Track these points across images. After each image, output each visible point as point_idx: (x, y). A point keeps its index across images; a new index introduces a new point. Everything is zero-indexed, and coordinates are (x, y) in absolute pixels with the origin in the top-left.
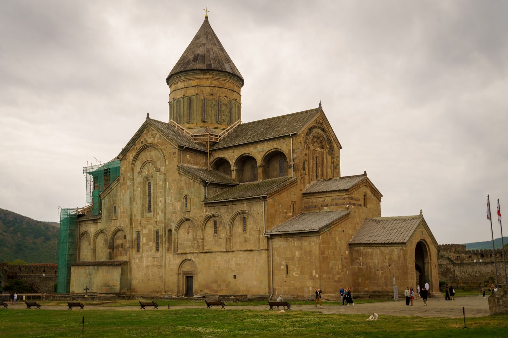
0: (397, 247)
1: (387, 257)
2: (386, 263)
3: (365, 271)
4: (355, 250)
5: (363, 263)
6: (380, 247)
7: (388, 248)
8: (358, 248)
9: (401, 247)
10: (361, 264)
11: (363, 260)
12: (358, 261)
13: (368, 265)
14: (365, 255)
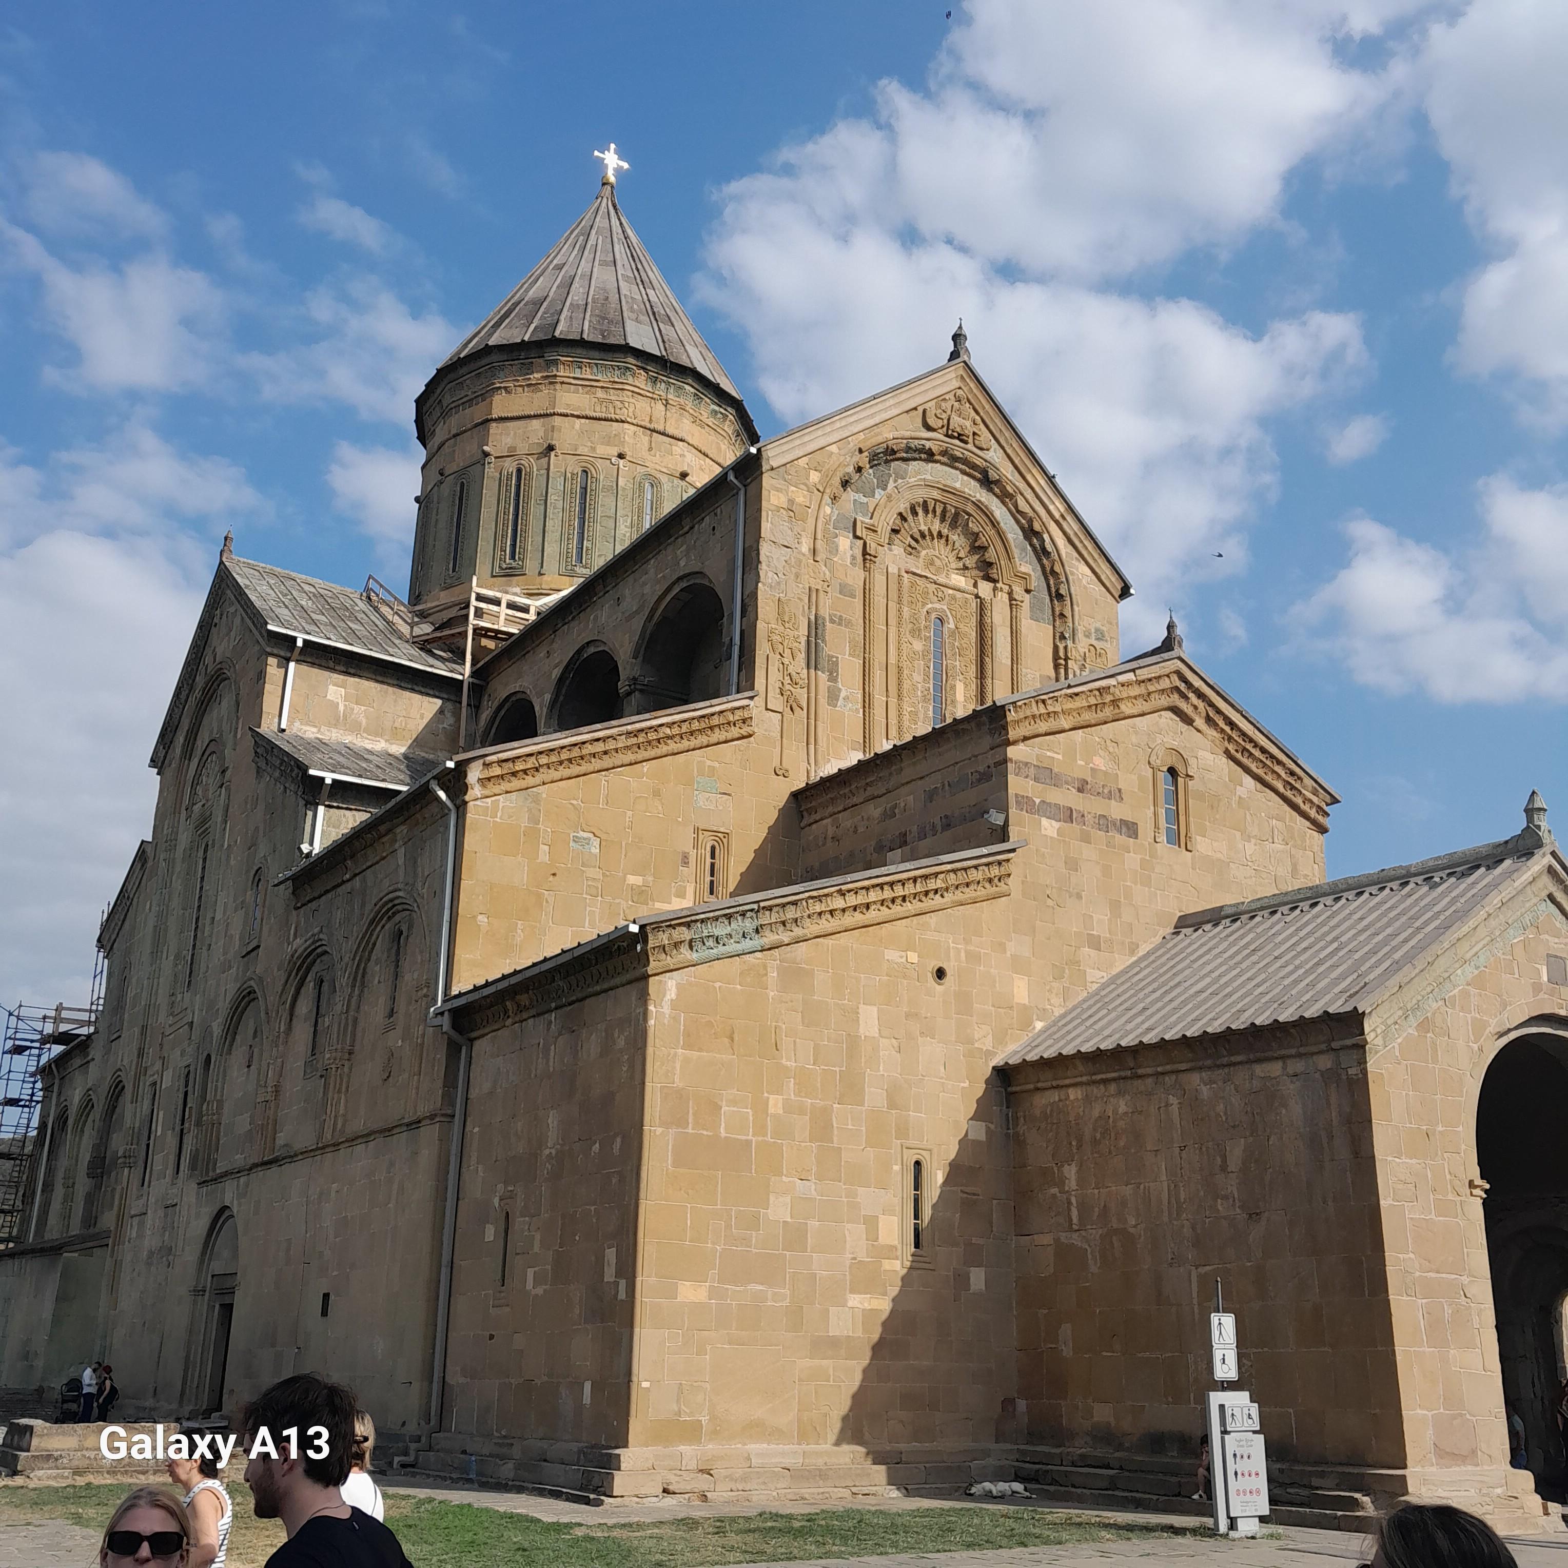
0: (1298, 1066)
1: (1236, 1153)
2: (1225, 1198)
3: (1094, 1268)
4: (1037, 1112)
5: (1084, 1208)
6: (1183, 1077)
7: (1241, 1076)
8: (1055, 1096)
9: (1325, 1062)
10: (1075, 1213)
11: (1081, 1182)
12: (1054, 1196)
13: (1115, 1224)
14: (1095, 1142)
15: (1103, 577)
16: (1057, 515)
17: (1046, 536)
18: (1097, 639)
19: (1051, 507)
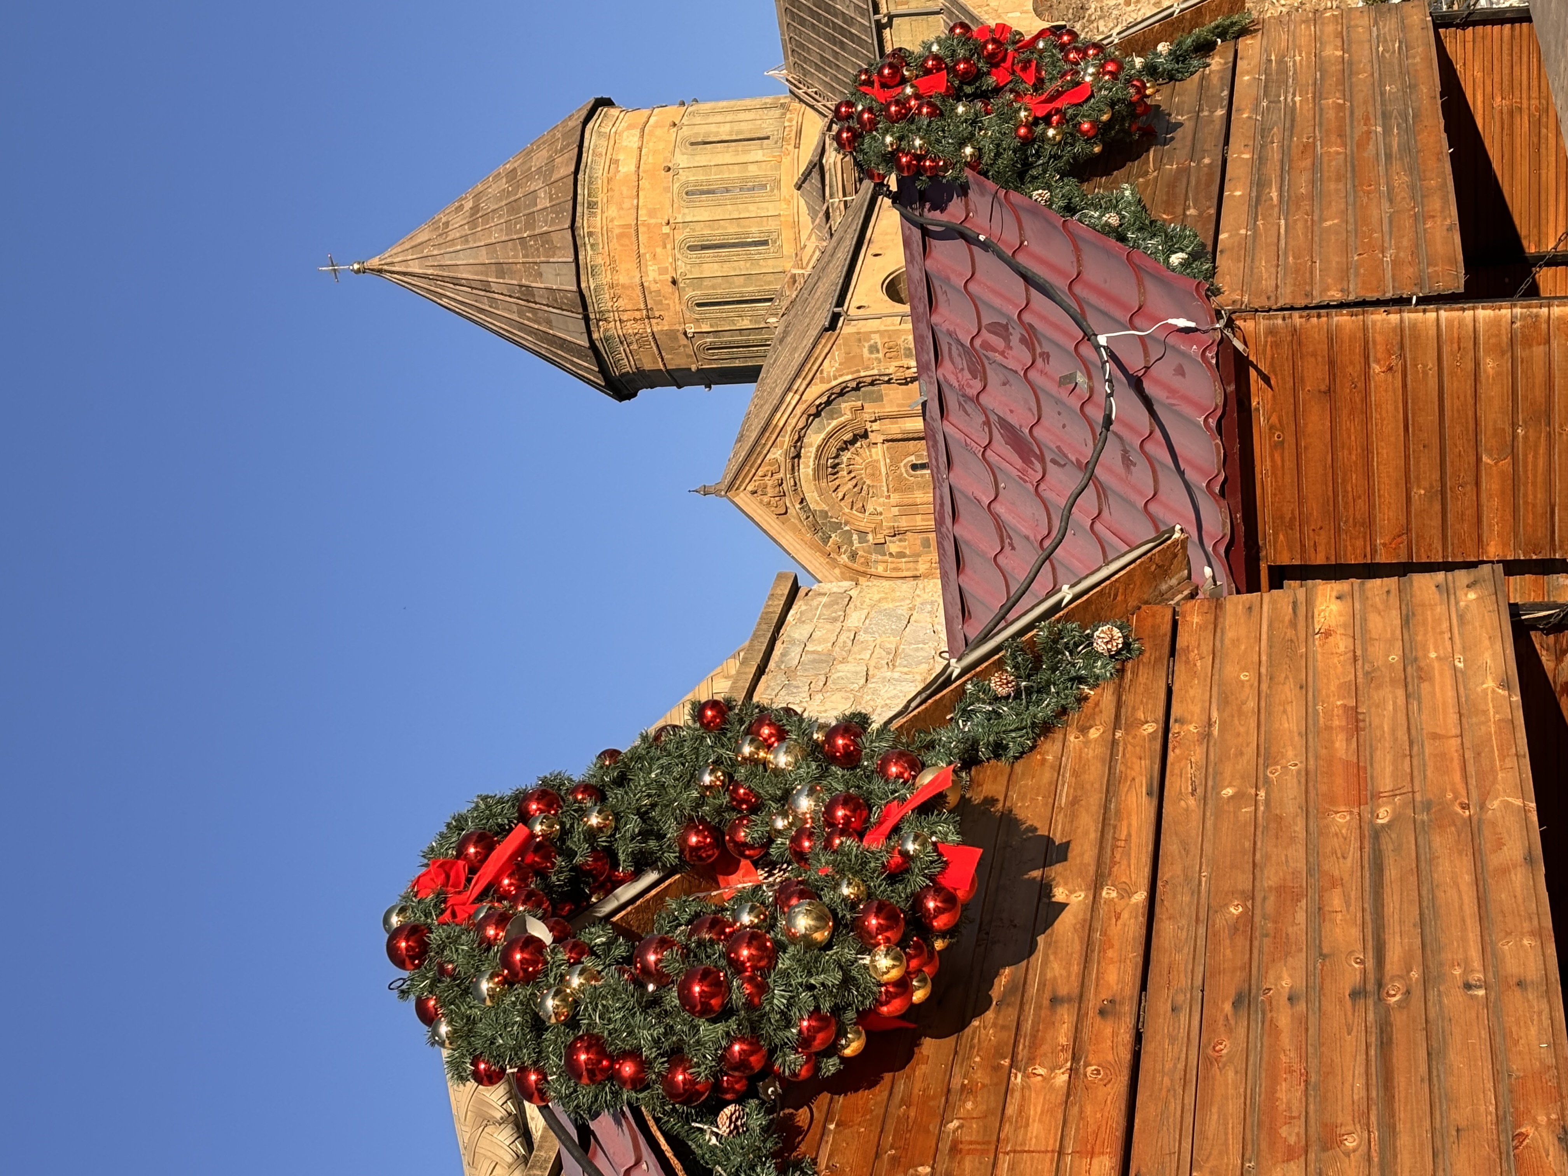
15: (826, 350)
16: (797, 397)
17: (817, 402)
18: (878, 351)
19: (794, 402)
